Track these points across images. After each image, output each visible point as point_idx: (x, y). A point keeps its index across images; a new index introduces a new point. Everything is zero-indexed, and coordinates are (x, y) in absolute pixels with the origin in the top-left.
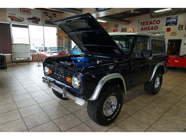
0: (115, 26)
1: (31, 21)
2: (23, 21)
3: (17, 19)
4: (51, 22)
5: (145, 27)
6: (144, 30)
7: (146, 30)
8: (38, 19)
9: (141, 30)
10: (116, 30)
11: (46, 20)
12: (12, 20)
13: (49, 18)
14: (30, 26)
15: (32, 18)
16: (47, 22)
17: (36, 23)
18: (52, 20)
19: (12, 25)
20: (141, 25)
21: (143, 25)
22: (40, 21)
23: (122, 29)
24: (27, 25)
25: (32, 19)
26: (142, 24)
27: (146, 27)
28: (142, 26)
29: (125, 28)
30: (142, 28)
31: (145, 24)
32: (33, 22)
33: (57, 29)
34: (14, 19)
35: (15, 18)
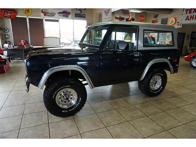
0: (155, 16)
1: (61, 15)
2: (54, 16)
3: (49, 14)
4: (80, 16)
5: (191, 16)
6: (190, 20)
7: (193, 19)
8: (68, 13)
9: (186, 20)
10: (155, 21)
11: (76, 13)
12: (45, 15)
13: (79, 11)
14: (61, 20)
15: (63, 12)
16: (76, 15)
17: (66, 17)
18: (82, 13)
19: (45, 19)
20: (186, 14)
21: (190, 13)
22: (70, 14)
23: (162, 19)
24: (58, 19)
25: (63, 14)
26: (188, 11)
27: (194, 16)
28: (188, 14)
29: (166, 18)
30: (188, 17)
31: (192, 12)
32: (63, 16)
33: (87, 22)
34: (46, 14)
35: (48, 13)
